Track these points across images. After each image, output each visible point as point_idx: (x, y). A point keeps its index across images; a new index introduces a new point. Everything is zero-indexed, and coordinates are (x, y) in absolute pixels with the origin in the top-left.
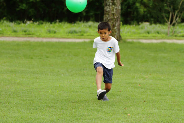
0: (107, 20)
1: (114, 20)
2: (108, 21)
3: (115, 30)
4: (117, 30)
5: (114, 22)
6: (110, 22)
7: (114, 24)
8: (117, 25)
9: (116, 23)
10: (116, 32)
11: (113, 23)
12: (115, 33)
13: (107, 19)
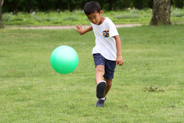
0: (158, 4)
1: (166, 3)
2: (160, 4)
3: (167, 13)
4: (168, 14)
5: (166, 6)
6: (162, 6)
7: (166, 7)
8: (168, 8)
9: (167, 7)
10: (167, 15)
11: (164, 6)
12: (167, 17)
13: (159, 2)
